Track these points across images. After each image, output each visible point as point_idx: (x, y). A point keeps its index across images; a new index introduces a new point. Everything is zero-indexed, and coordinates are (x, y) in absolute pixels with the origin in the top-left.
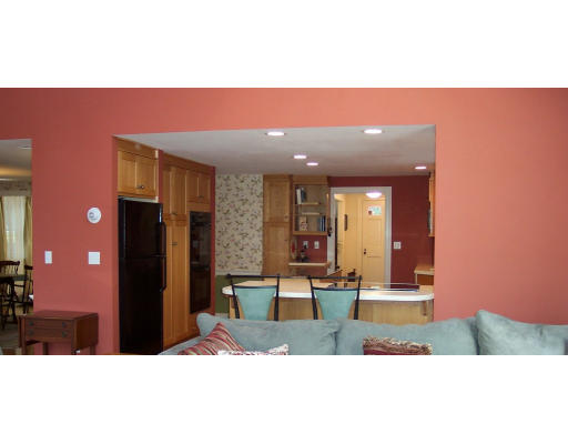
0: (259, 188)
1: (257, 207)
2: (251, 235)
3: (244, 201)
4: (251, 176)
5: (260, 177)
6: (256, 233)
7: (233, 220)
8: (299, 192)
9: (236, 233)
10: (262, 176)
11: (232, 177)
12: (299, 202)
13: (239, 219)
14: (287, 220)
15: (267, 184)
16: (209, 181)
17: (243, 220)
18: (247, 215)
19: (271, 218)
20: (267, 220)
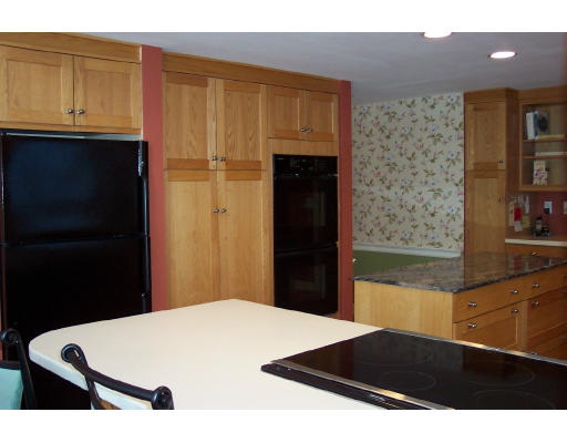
0: (457, 115)
1: (455, 147)
2: (445, 192)
3: (436, 138)
4: (445, 96)
5: (457, 96)
6: (454, 189)
7: (420, 169)
8: (530, 117)
9: (425, 189)
10: (461, 94)
11: (418, 100)
12: (531, 135)
13: (430, 166)
14: (503, 166)
15: (470, 107)
16: (334, 106)
17: (434, 167)
18: (441, 160)
19: (475, 164)
20: (471, 167)
